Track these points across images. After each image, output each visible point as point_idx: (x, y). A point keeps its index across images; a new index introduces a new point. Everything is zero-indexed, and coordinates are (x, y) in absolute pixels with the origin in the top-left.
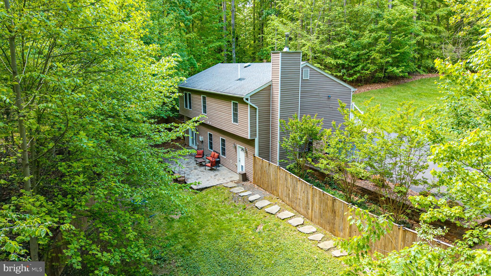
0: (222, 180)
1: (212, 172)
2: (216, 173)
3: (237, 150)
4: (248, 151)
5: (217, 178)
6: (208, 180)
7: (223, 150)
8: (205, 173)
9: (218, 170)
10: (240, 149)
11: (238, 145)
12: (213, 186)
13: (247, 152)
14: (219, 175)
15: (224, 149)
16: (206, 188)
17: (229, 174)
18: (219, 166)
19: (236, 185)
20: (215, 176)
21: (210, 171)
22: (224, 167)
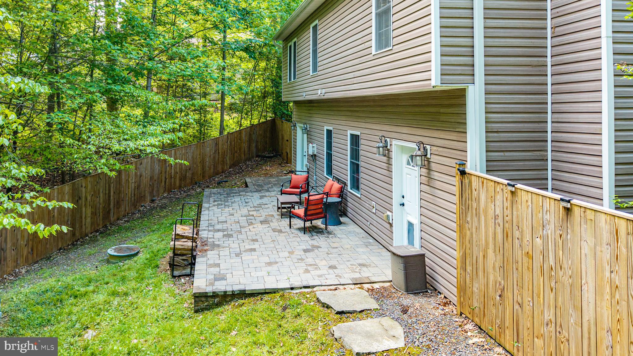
0: (324, 271)
1: (306, 237)
2: (320, 240)
3: (393, 162)
4: (434, 158)
5: (310, 261)
6: (270, 264)
7: (356, 168)
8: (281, 238)
9: (329, 233)
10: (405, 158)
11: (394, 142)
12: (274, 291)
13: (427, 164)
14: (324, 250)
15: (358, 165)
16: (243, 295)
17: (360, 250)
18: (340, 223)
19: (372, 304)
20: (306, 251)
21: (301, 234)
22: (352, 227)
